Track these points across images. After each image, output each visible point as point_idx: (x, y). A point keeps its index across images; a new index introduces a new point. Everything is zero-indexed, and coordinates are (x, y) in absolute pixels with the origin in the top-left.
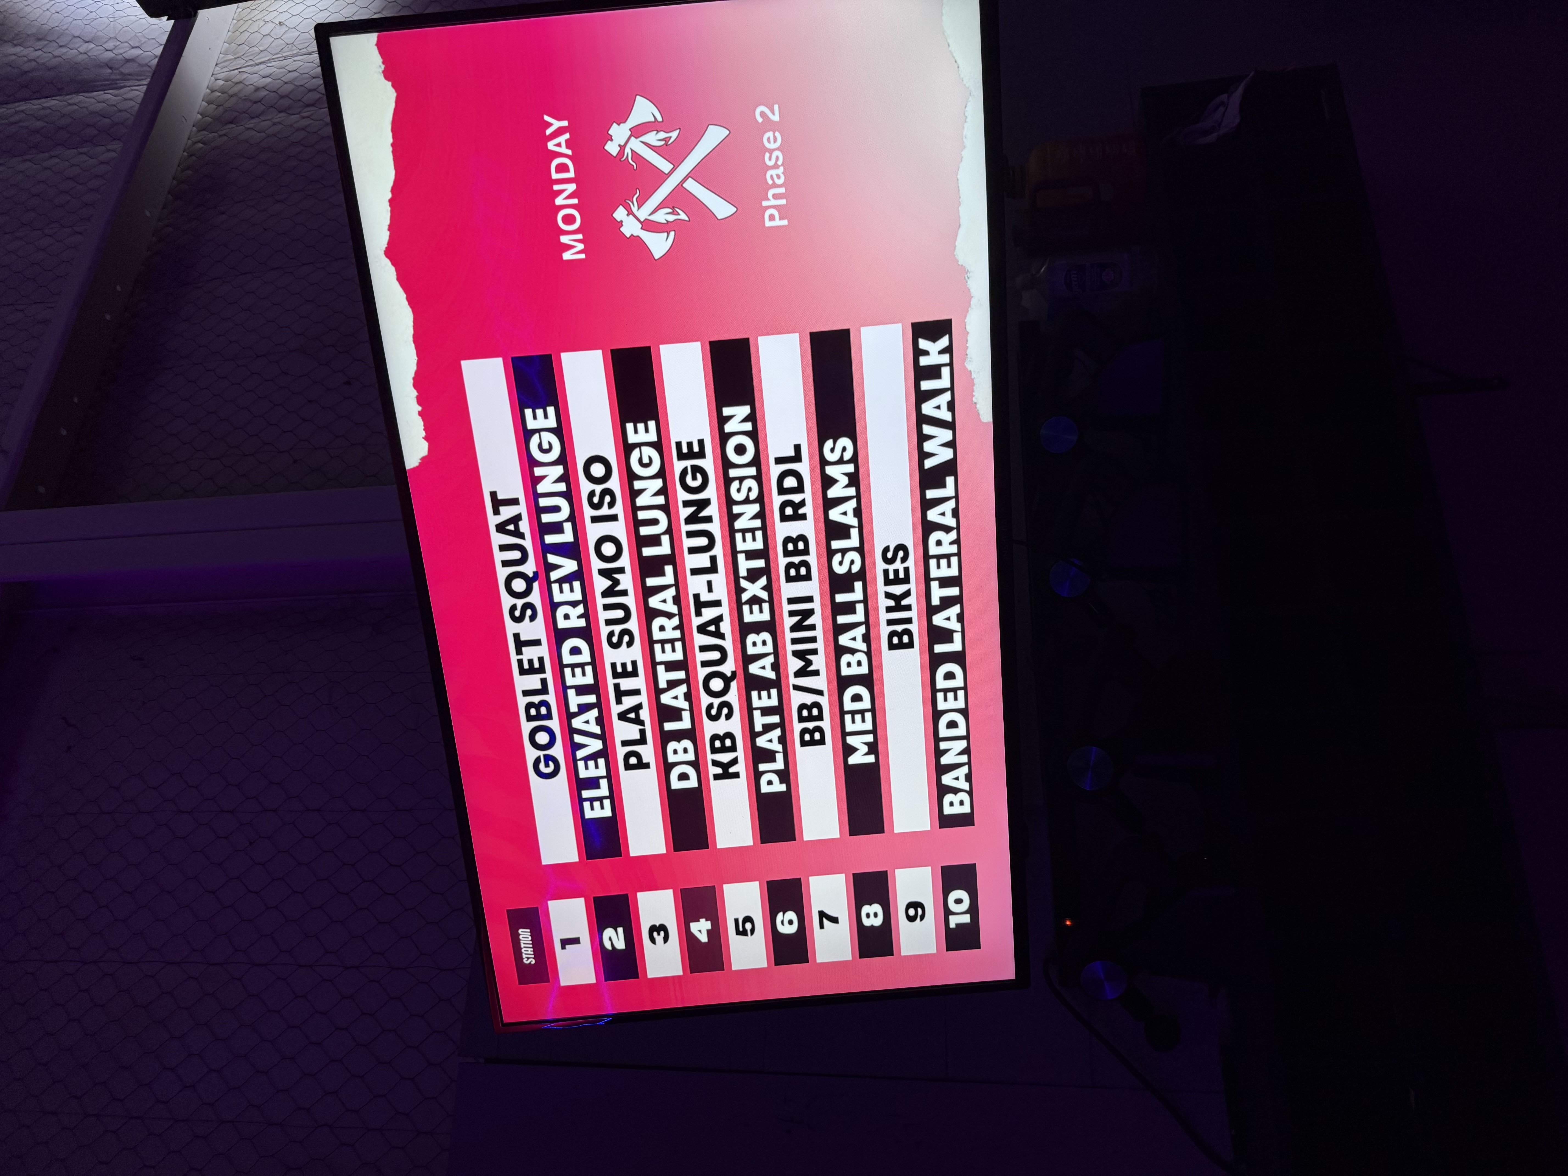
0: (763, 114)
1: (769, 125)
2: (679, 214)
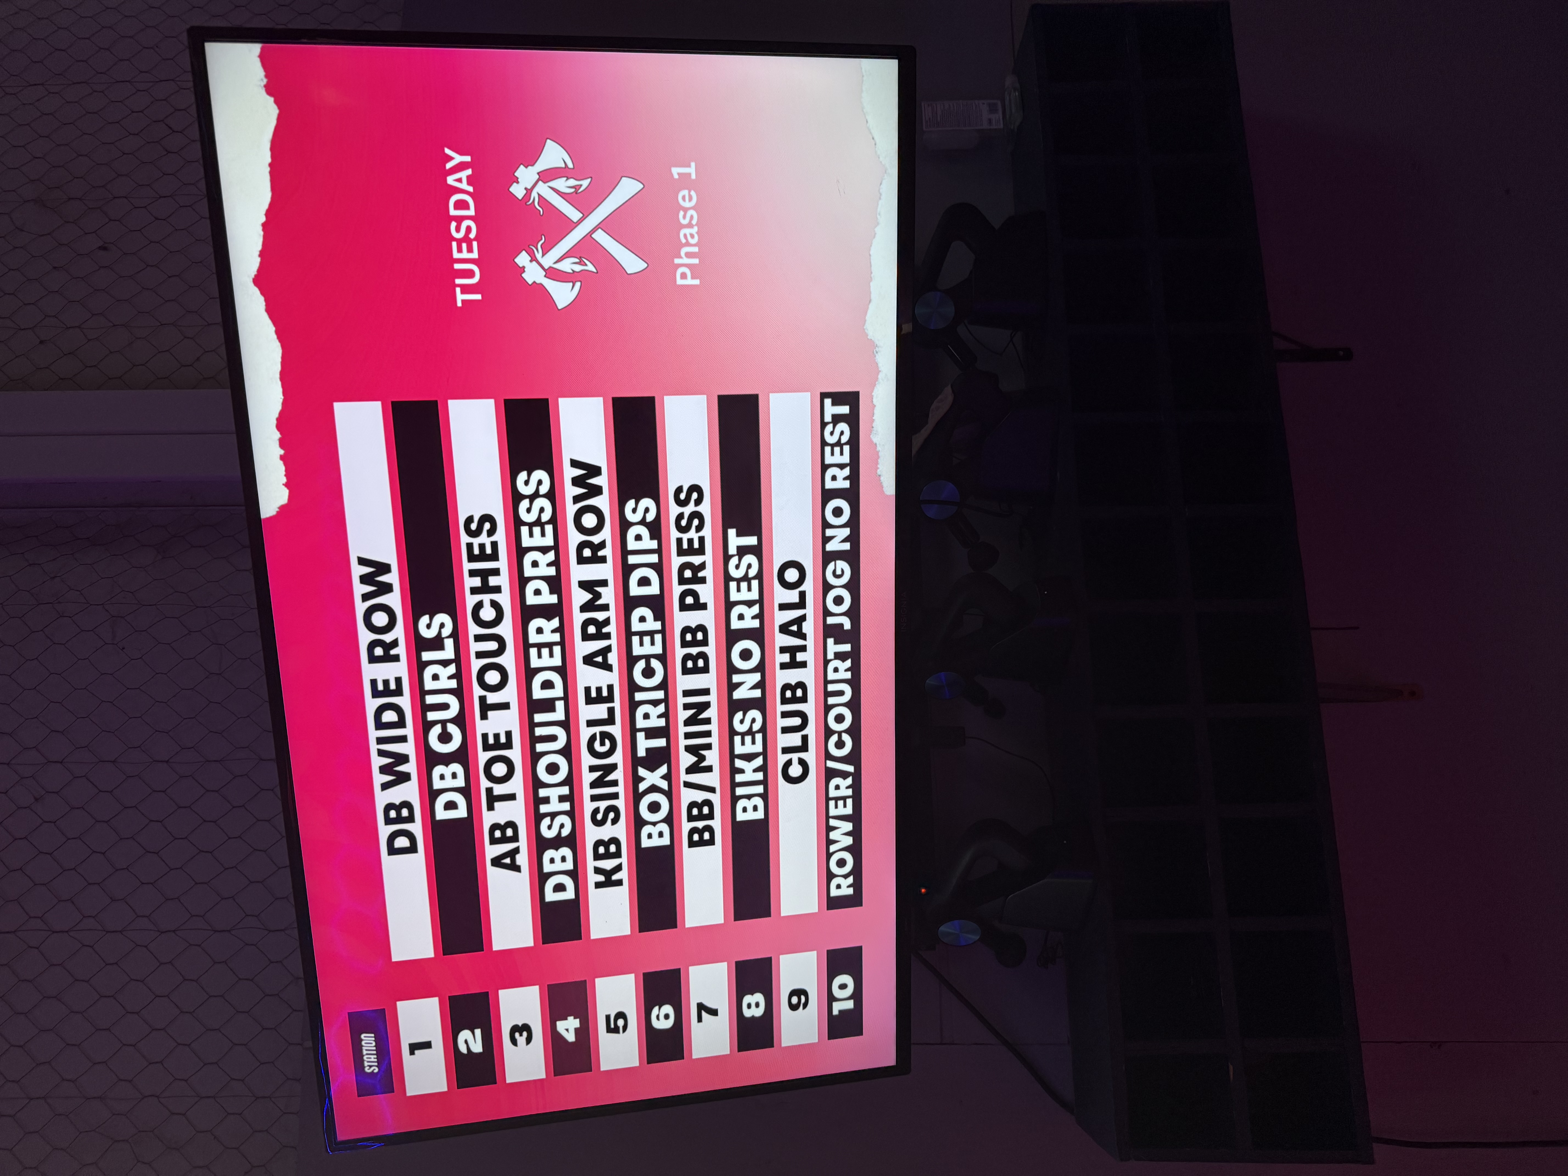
2: (586, 265)
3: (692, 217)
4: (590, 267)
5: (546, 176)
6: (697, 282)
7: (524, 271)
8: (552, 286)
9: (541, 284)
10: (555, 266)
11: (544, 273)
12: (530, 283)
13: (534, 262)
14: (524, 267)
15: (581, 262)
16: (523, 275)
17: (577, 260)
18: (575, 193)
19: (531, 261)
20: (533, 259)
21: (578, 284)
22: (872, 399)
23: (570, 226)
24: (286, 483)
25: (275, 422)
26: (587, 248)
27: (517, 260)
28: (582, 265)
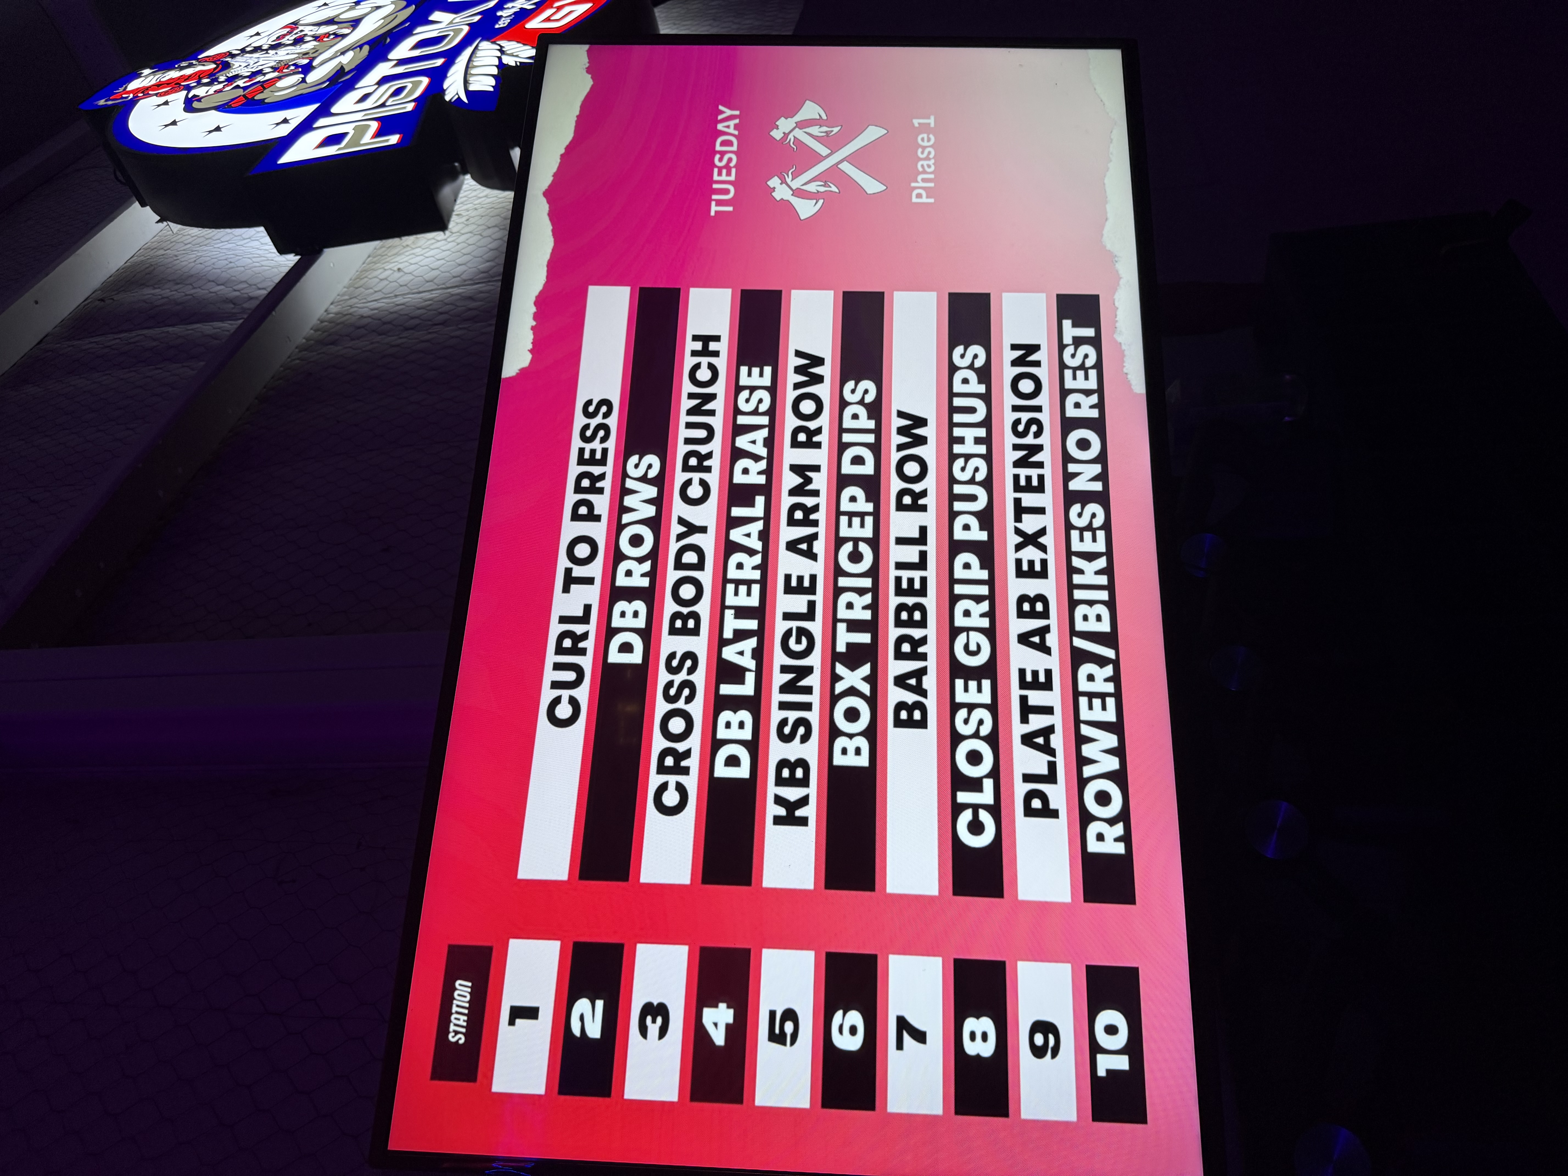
2: (830, 187)
3: (929, 153)
4: (834, 189)
5: (801, 125)
6: (932, 200)
7: (774, 191)
8: (799, 204)
9: (788, 201)
10: (803, 188)
11: (792, 193)
12: (778, 199)
13: (784, 185)
14: (774, 188)
15: (825, 185)
16: (773, 194)
17: (823, 183)
18: (826, 137)
19: (781, 184)
20: (784, 182)
21: (821, 202)
23: (818, 158)
24: (532, 350)
26: (833, 175)
27: (769, 183)
28: (827, 187)
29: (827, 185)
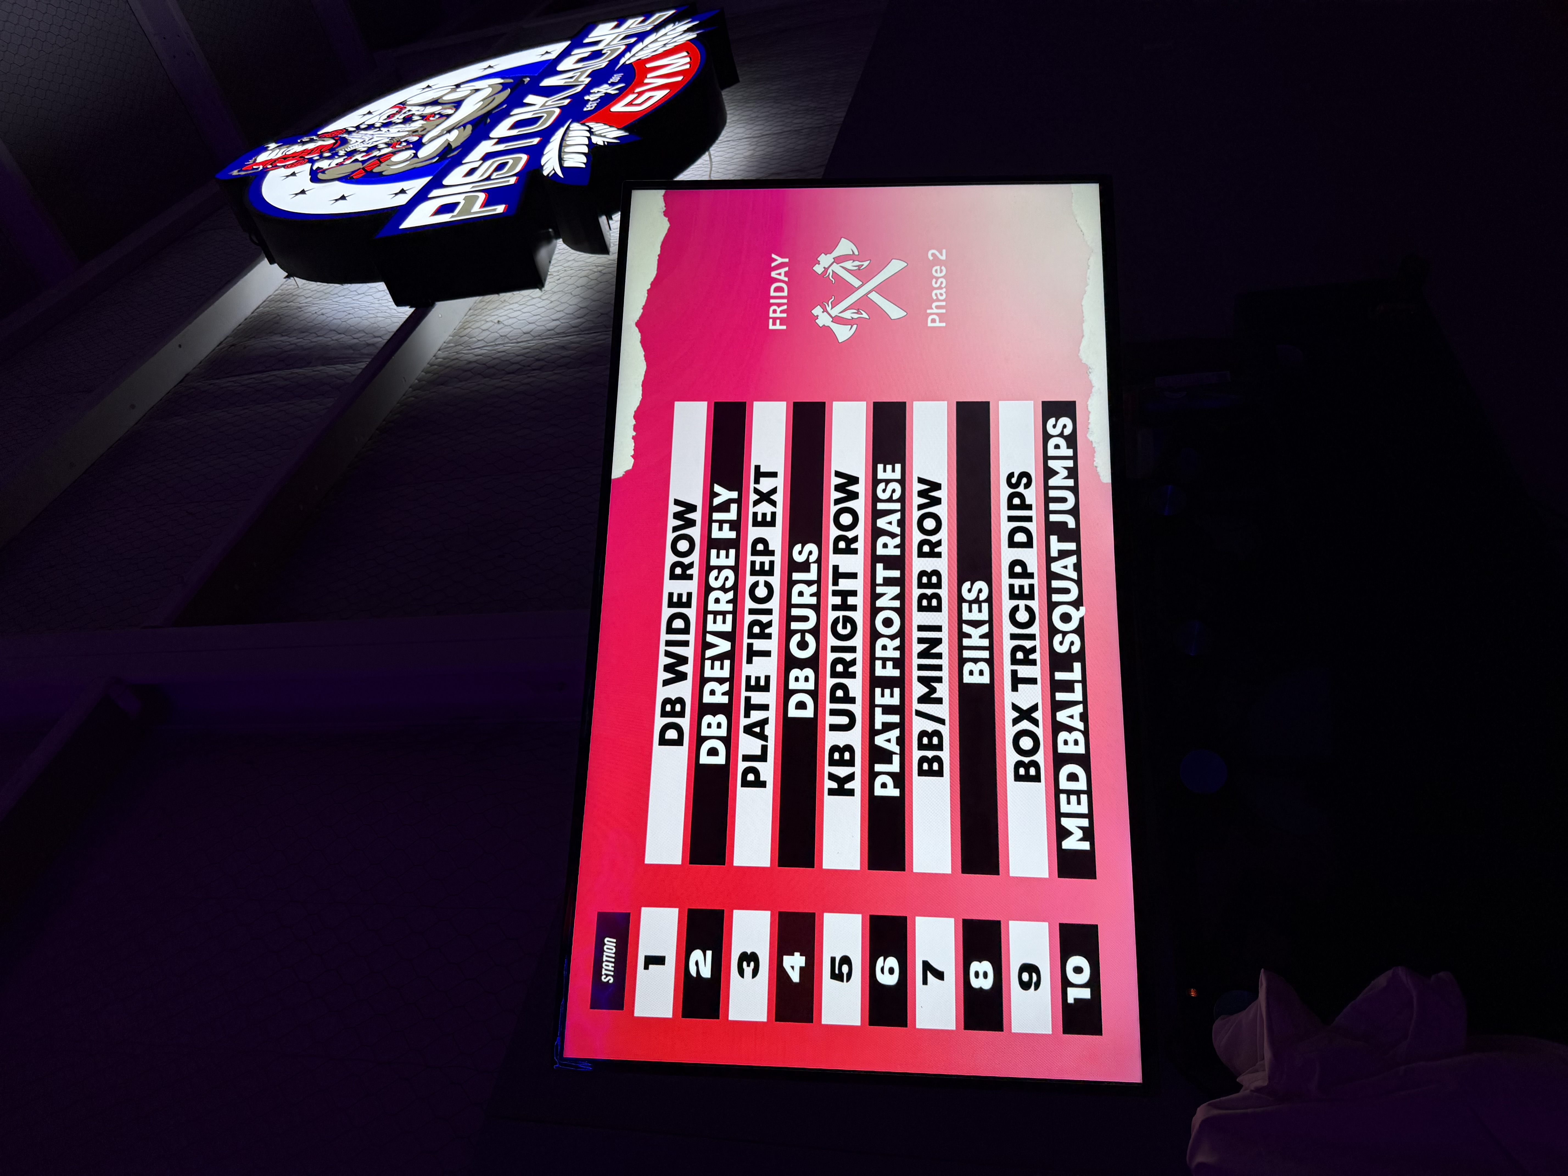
0: (933, 255)
1: (936, 261)
2: (862, 314)
3: (942, 283)
4: (865, 315)
5: (837, 261)
6: (943, 324)
7: (817, 318)
8: (837, 329)
9: (829, 327)
10: (840, 315)
11: (832, 320)
12: (821, 326)
13: (825, 313)
14: (818, 316)
16: (816, 321)
17: (856, 311)
18: (858, 270)
19: (823, 312)
20: (825, 310)
21: (855, 327)
22: (1087, 407)
24: (633, 455)
25: (633, 413)
26: (864, 303)
27: (813, 311)
28: (859, 314)
29: (859, 313)
